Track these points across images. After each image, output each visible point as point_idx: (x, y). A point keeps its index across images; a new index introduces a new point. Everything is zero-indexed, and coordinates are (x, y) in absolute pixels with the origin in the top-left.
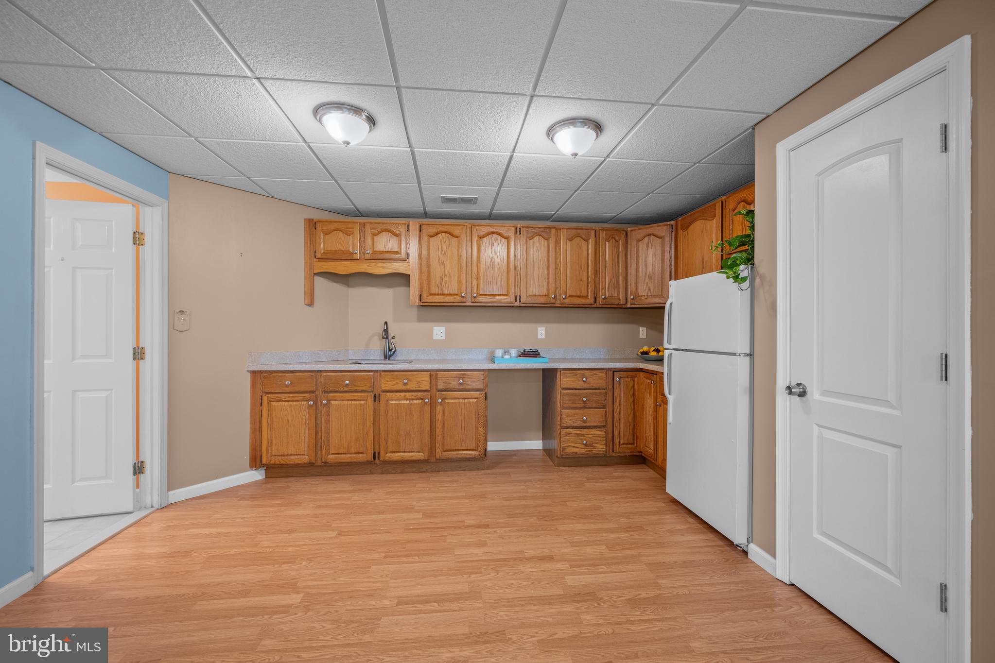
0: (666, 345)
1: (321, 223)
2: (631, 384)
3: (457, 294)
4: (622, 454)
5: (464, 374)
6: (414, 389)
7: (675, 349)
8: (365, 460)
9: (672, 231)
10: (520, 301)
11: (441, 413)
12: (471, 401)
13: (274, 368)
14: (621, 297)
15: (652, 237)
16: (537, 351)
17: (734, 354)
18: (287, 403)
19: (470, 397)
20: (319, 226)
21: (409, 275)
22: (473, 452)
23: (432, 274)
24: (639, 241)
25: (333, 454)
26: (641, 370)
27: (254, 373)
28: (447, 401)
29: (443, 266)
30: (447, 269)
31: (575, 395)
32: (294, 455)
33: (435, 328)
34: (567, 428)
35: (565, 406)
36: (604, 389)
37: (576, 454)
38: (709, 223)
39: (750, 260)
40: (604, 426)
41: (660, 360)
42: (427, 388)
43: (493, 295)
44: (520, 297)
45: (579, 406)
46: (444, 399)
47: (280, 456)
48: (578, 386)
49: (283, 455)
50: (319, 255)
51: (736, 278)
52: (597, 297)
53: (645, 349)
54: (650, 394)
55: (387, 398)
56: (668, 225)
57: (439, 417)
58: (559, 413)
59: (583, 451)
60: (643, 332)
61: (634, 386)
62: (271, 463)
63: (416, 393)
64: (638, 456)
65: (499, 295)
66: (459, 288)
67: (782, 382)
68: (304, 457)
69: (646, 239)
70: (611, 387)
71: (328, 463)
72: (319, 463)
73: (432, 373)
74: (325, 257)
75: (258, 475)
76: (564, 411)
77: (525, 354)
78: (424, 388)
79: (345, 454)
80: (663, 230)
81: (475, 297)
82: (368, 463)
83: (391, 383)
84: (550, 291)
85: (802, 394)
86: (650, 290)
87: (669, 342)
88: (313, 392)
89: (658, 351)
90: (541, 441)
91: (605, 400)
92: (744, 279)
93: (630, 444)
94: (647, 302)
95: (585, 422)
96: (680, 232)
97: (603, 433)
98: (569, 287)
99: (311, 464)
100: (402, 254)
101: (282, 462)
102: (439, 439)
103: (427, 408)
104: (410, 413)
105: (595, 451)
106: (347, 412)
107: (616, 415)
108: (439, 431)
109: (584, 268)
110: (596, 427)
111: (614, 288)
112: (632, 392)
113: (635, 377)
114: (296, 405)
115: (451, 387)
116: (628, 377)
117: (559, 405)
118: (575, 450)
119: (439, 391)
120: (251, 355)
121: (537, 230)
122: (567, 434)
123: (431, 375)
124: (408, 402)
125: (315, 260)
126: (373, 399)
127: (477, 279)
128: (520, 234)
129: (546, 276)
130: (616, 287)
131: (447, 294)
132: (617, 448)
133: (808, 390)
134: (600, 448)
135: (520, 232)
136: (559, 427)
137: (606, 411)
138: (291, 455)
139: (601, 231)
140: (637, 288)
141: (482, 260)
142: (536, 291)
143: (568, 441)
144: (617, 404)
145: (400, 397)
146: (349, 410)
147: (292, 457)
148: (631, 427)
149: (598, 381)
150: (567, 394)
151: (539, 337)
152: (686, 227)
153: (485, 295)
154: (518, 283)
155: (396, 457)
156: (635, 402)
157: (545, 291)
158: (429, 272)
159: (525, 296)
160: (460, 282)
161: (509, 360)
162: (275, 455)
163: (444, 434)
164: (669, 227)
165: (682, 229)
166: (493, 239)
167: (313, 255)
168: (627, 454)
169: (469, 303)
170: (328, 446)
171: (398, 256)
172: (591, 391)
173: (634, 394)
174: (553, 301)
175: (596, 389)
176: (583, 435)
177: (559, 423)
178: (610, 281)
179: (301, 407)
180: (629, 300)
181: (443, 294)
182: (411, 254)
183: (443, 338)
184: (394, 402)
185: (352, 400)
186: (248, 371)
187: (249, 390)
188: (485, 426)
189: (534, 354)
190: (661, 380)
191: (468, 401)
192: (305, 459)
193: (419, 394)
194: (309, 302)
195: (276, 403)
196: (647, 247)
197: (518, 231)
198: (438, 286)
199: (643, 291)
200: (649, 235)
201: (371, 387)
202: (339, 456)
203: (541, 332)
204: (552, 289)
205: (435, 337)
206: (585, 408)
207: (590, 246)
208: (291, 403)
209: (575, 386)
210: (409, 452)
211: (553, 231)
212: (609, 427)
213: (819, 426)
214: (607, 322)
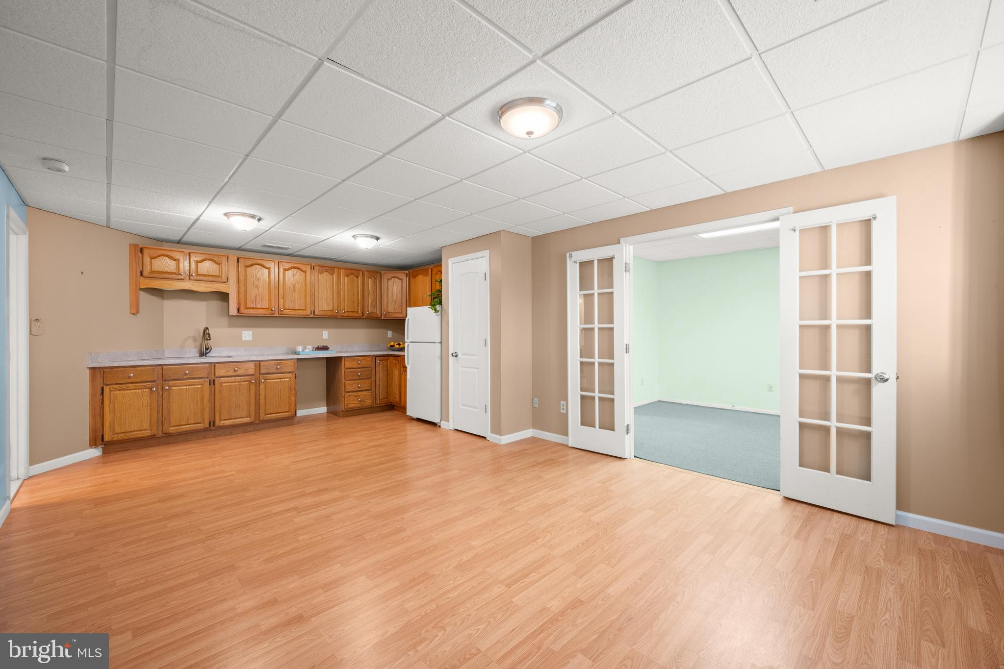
0: (406, 340)
1: (148, 249)
2: (386, 364)
3: (268, 309)
4: (381, 405)
5: (281, 363)
6: (243, 374)
7: (410, 342)
8: (203, 427)
9: (407, 276)
10: (314, 314)
11: (263, 390)
12: (286, 380)
13: (116, 364)
14: (378, 313)
15: (396, 278)
16: (327, 346)
17: (435, 343)
18: (129, 391)
19: (285, 377)
20: (146, 252)
21: (228, 294)
22: (286, 413)
23: (248, 294)
24: (388, 280)
25: (173, 426)
26: (391, 355)
27: (93, 370)
28: (267, 381)
29: (256, 289)
30: (260, 290)
31: (354, 372)
32: (137, 431)
33: (243, 332)
34: (349, 392)
35: (348, 379)
36: (370, 367)
37: (354, 407)
38: (425, 277)
39: (440, 303)
40: (371, 390)
41: (403, 349)
42: (253, 373)
43: (295, 310)
44: (314, 311)
45: (356, 378)
46: (265, 380)
47: (122, 433)
48: (356, 367)
49: (126, 432)
50: (146, 273)
51: (435, 310)
52: (364, 312)
53: (392, 344)
54: (396, 368)
55: (221, 382)
56: (404, 273)
57: (262, 392)
58: (343, 383)
59: (359, 405)
60: (390, 334)
61: (387, 365)
62: (114, 439)
63: (244, 377)
64: (389, 405)
65: (299, 310)
66: (270, 304)
67: (450, 353)
68: (146, 431)
69: (393, 279)
70: (374, 366)
71: (169, 433)
72: (160, 434)
73: (256, 363)
74: (151, 275)
75: (96, 452)
76: (347, 382)
77: (318, 349)
78: (250, 373)
79: (185, 425)
80: (402, 275)
81: (282, 311)
82: (205, 430)
83: (224, 371)
84: (335, 308)
85: (456, 356)
86: (395, 309)
87: (408, 339)
88: (154, 381)
89: (399, 344)
90: (326, 408)
91: (371, 374)
92: (438, 311)
93: (385, 398)
94: (394, 316)
95: (359, 387)
96: (412, 279)
97: (370, 394)
98: (346, 307)
99: (153, 437)
100: (223, 277)
101: (125, 438)
102: (262, 407)
103: (253, 387)
104: (240, 391)
105: (365, 405)
106: (187, 394)
107: (378, 382)
108: (262, 402)
109: (356, 294)
110: (366, 390)
111: (374, 307)
112: (386, 369)
113: (387, 360)
114: (138, 392)
115: (270, 371)
116: (384, 360)
117: (343, 378)
118: (354, 405)
119: (262, 374)
120: (91, 355)
121: (326, 268)
122: (349, 396)
123: (255, 365)
124: (237, 383)
125: (141, 277)
126: (209, 384)
127: (283, 298)
128: (314, 270)
129: (331, 298)
130: (375, 307)
131: (260, 308)
132: (378, 402)
133: (458, 354)
134: (368, 402)
135: (314, 268)
136: (343, 392)
137: (372, 381)
138: (134, 431)
139: (366, 272)
140: (387, 308)
141: (286, 286)
142: (325, 307)
143: (349, 400)
144: (378, 376)
145: (231, 381)
146: (188, 393)
147: (135, 433)
148: (386, 389)
149: (368, 363)
150: (348, 372)
151: (324, 338)
152: (415, 277)
153: (289, 309)
154: (313, 302)
155: (228, 422)
156: (388, 374)
157: (331, 308)
158: (246, 292)
159: (318, 311)
160: (270, 300)
161: (309, 352)
162: (118, 433)
163: (265, 403)
164: (405, 274)
165: (412, 277)
166: (295, 272)
167: (139, 274)
168: (384, 405)
169: (277, 315)
170: (169, 421)
171: (219, 279)
172: (363, 369)
173: (387, 370)
174: (336, 314)
175: (366, 368)
176: (358, 396)
177: (343, 390)
178: (372, 303)
179: (143, 394)
180: (383, 314)
181: (257, 308)
182: (230, 277)
183: (251, 339)
184: (227, 384)
185: (190, 385)
186: (88, 368)
187: (88, 383)
188: (295, 395)
189: (326, 348)
190: (404, 359)
191: (283, 380)
192: (148, 433)
193: (246, 377)
194: (134, 311)
195: (118, 392)
196: (393, 284)
197: (313, 268)
198: (253, 302)
199: (391, 310)
200: (394, 277)
201: (207, 374)
202: (179, 427)
203: (325, 334)
204: (336, 306)
205: (244, 339)
206: (359, 379)
207: (359, 281)
208: (132, 391)
209: (353, 367)
210: (238, 418)
211: (336, 270)
212: (374, 390)
213: (461, 367)
214: (368, 328)
